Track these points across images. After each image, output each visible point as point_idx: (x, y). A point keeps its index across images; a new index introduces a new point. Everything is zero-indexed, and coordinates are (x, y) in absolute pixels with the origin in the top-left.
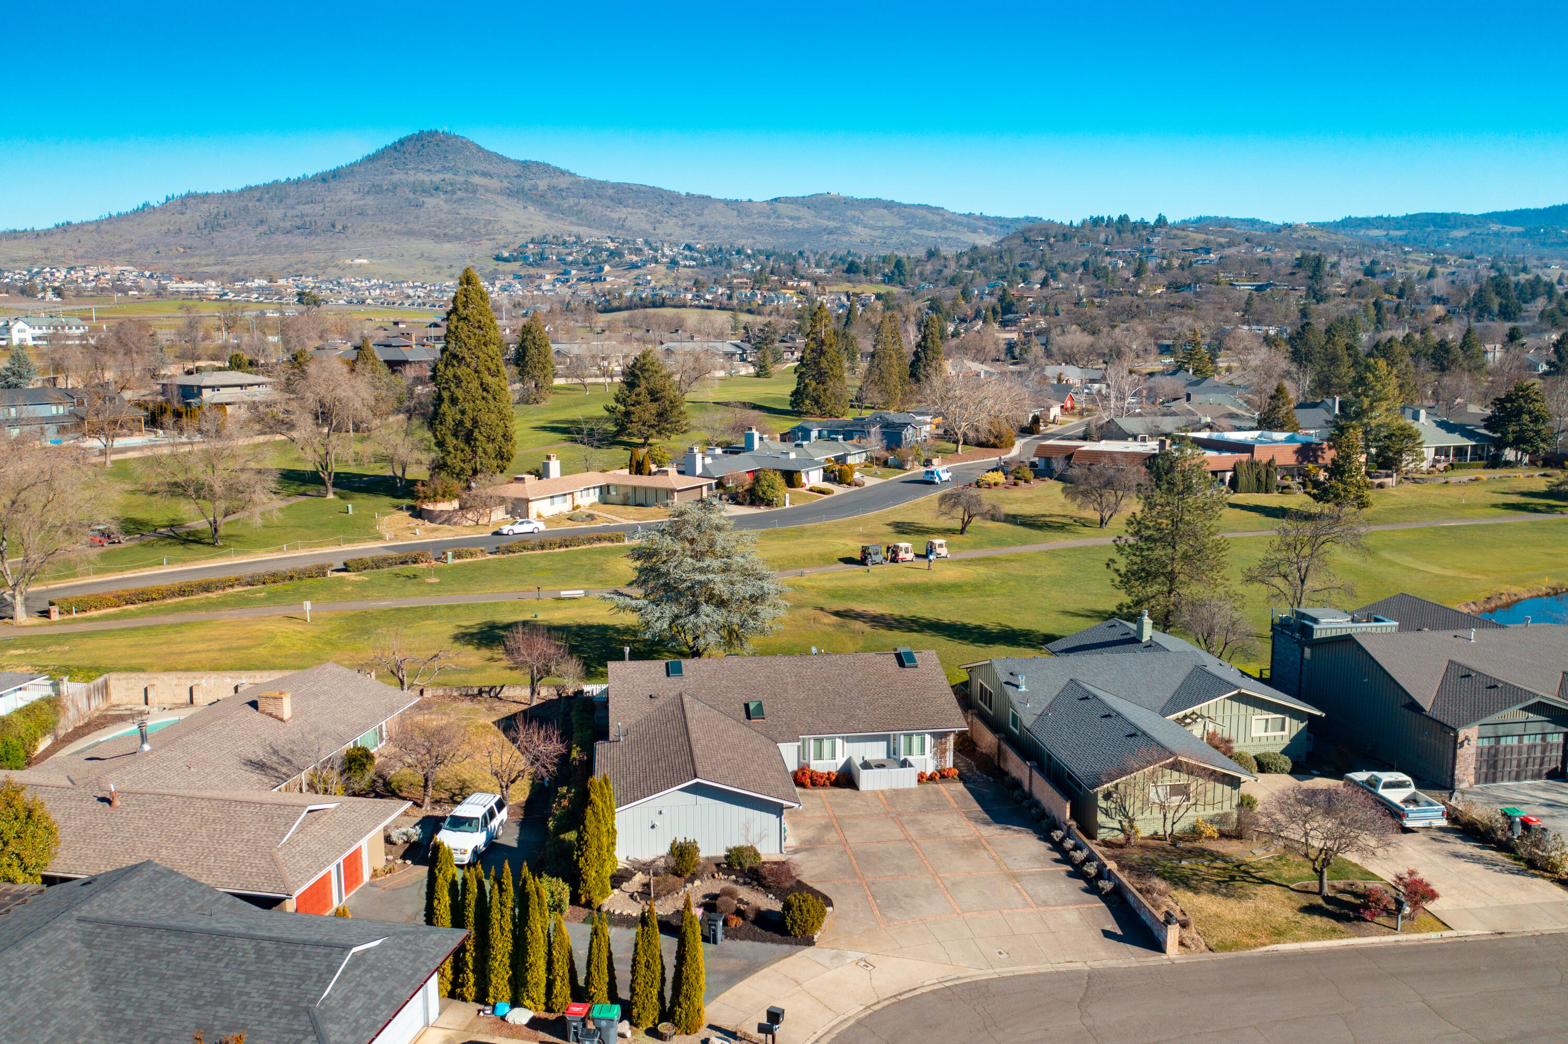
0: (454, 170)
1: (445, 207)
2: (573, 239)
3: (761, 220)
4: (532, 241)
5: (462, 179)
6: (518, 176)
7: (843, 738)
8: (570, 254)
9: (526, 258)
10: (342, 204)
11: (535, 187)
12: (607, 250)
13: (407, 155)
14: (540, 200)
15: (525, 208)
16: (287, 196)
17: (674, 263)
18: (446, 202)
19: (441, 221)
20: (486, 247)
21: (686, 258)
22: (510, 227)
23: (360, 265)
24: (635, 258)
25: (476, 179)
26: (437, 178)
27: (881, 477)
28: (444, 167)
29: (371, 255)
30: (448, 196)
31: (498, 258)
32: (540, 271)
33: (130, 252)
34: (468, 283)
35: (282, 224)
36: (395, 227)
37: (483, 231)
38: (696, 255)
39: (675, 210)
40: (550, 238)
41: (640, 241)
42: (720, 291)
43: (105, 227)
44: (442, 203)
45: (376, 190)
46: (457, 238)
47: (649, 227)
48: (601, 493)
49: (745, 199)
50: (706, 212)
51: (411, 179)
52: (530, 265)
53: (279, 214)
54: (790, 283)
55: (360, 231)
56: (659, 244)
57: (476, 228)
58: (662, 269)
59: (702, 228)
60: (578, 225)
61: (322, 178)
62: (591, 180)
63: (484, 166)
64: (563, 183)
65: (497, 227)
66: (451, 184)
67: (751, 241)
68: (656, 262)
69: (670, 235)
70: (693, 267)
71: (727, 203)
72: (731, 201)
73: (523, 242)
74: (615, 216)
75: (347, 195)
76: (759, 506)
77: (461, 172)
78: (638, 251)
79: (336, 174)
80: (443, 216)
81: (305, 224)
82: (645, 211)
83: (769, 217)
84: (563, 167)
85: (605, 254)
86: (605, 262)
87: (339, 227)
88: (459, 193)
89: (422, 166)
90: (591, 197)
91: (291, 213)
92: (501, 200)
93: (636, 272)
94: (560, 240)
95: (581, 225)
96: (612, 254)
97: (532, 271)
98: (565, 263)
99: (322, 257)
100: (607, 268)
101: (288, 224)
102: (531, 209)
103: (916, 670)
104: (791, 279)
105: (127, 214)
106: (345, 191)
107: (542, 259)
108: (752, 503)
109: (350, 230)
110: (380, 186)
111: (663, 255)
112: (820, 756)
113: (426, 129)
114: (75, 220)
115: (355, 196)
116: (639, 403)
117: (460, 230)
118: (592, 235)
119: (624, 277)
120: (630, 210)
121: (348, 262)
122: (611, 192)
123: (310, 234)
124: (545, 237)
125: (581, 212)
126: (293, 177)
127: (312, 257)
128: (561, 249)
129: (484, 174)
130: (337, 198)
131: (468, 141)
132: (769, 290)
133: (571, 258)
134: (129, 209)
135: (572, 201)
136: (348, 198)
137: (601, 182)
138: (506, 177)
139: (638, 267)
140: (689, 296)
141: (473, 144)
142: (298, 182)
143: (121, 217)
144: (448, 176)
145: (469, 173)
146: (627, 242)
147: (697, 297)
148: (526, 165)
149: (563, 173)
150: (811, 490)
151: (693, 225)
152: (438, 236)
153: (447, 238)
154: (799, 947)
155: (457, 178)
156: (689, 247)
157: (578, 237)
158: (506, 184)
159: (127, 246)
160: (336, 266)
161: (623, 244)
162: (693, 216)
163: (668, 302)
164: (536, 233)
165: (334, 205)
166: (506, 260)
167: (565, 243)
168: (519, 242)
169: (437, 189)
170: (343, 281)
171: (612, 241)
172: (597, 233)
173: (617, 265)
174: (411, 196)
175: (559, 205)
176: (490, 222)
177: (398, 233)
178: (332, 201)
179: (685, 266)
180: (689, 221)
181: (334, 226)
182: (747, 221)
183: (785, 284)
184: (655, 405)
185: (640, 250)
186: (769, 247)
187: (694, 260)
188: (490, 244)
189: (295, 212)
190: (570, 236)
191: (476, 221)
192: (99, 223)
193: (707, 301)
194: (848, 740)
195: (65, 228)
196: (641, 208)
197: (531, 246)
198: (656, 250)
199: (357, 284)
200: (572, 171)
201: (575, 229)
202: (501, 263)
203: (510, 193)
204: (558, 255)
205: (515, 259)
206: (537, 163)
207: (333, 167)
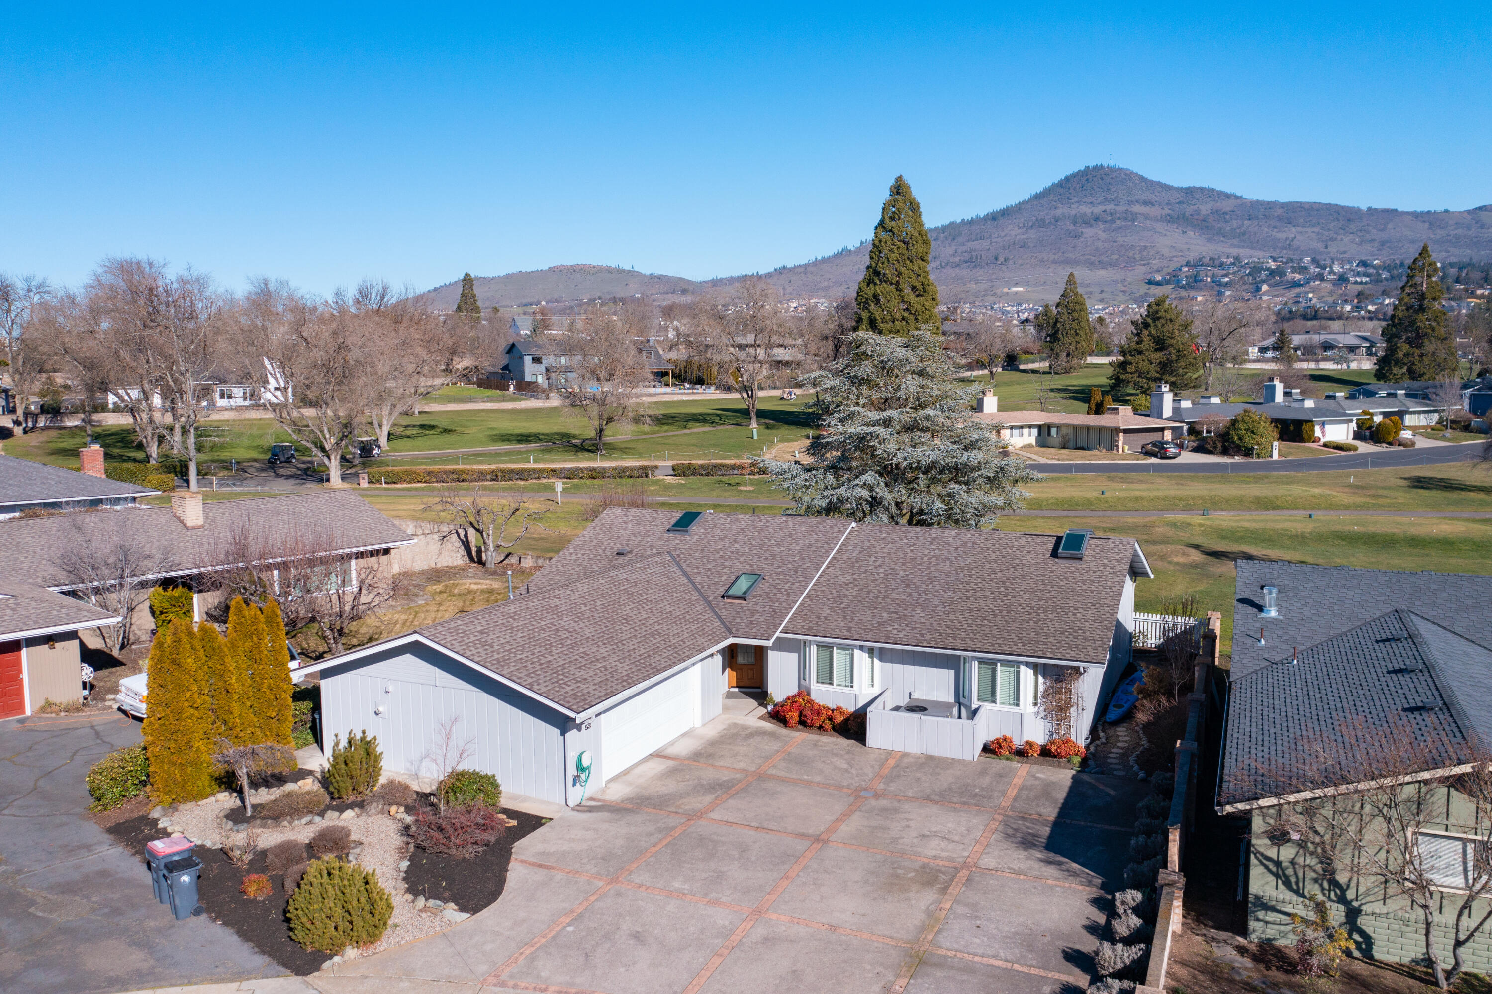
0: (1116, 201)
1: (1103, 235)
2: (1231, 260)
3: (1459, 232)
4: (1188, 264)
5: (1123, 209)
6: (1180, 203)
7: (871, 651)
8: (1226, 275)
9: (1179, 281)
10: (1006, 239)
11: (1198, 212)
12: (1268, 269)
13: (1071, 190)
14: (1201, 224)
15: (1184, 233)
16: (960, 234)
17: (1342, 279)
18: (1104, 231)
19: (1097, 249)
20: (1140, 271)
21: (1358, 274)
22: (1166, 252)
23: (1016, 293)
24: (1297, 276)
25: (1137, 208)
26: (1098, 210)
27: (1449, 440)
28: (1106, 199)
29: (1027, 283)
30: (1107, 225)
31: (1150, 282)
32: (1192, 293)
33: (826, 288)
34: (898, 193)
35: (951, 260)
36: (1052, 257)
37: (1137, 257)
38: (1371, 271)
39: (1353, 227)
40: (1206, 260)
41: (1307, 260)
42: (1387, 302)
43: (810, 269)
44: (1100, 232)
45: (1040, 224)
46: (1111, 265)
47: (1320, 246)
48: (1040, 434)
49: (1440, 209)
50: (1390, 226)
51: (1073, 212)
52: (1183, 287)
53: (950, 250)
54: (1479, 292)
55: (1020, 262)
56: (1328, 262)
57: (1131, 254)
58: (1328, 286)
59: (1383, 243)
60: (1239, 247)
61: (993, 217)
62: (1258, 201)
63: (1146, 196)
64: (1227, 205)
65: (1153, 252)
66: (1111, 214)
67: (1444, 254)
68: (1322, 279)
69: (1345, 252)
70: (1366, 283)
71: (1416, 215)
72: (1422, 213)
73: (1178, 265)
74: (1282, 236)
75: (1012, 231)
76: (1233, 456)
77: (1123, 202)
78: (1303, 269)
79: (1006, 213)
80: (1100, 244)
81: (971, 258)
82: (1316, 230)
83: (1469, 228)
84: (1228, 190)
85: (1264, 273)
86: (1264, 281)
87: (1001, 259)
88: (1118, 222)
89: (1085, 199)
90: (1257, 218)
91: (961, 249)
92: (1159, 226)
93: (1297, 290)
94: (1217, 262)
95: (1243, 247)
96: (1272, 273)
97: (1184, 293)
98: (1220, 284)
99: (983, 286)
100: (1265, 287)
101: (957, 259)
102: (1191, 234)
103: (1076, 564)
104: (1482, 287)
105: (829, 258)
106: (1011, 227)
107: (1196, 281)
108: (1225, 452)
109: (1011, 262)
110: (1043, 220)
111: (1332, 272)
112: (827, 677)
113: (1091, 164)
114: (789, 265)
115: (1020, 231)
116: (1140, 353)
117: (1115, 257)
118: (1250, 256)
119: (1282, 295)
120: (1299, 229)
121: (1006, 290)
122: (1280, 212)
123: (975, 266)
124: (1200, 259)
125: (1244, 234)
126: (967, 217)
127: (974, 287)
128: (1217, 271)
129: (1145, 203)
130: (1003, 234)
131: (1132, 173)
132: (1450, 299)
133: (1227, 279)
134: (831, 253)
135: (1235, 224)
136: (1013, 233)
137: (1269, 203)
138: (1168, 204)
139: (1299, 285)
140: (1348, 308)
141: (1137, 174)
142: (971, 222)
143: (825, 260)
144: (1110, 207)
145: (1131, 203)
146: (1291, 260)
147: (1357, 308)
148: (1190, 191)
149: (1228, 196)
150: (1325, 445)
151: (1373, 240)
152: (1092, 263)
153: (1102, 265)
154: (288, 972)
155: (1118, 209)
156: (1363, 263)
157: (1237, 259)
158: (1167, 211)
159: (826, 283)
160: (994, 294)
161: (1286, 263)
162: (1374, 231)
163: (1320, 314)
164: (1192, 256)
165: (999, 240)
166: (1158, 284)
167: (1221, 265)
168: (1173, 266)
169: (1097, 219)
170: (996, 306)
171: (1275, 260)
172: (1260, 254)
173: (1277, 284)
174: (1072, 227)
175: (1220, 229)
176: (1146, 247)
177: (1054, 262)
178: (999, 236)
179: (1356, 282)
180: (1368, 237)
181: (996, 259)
182: (1441, 233)
183: (1472, 293)
184: (1159, 354)
185: (1306, 268)
186: (1466, 260)
187: (1368, 275)
188: (1143, 269)
189: (964, 248)
190: (1228, 257)
191: (1133, 247)
192: (806, 266)
193: (1369, 312)
194: (884, 655)
195: (782, 271)
196: (1314, 226)
197: (1185, 269)
198: (1324, 268)
199: (1009, 309)
200: (1238, 194)
201: (1234, 251)
202: (1153, 287)
203: (1170, 220)
204: (1213, 276)
205: (1167, 282)
206: (1202, 189)
207: (1002, 206)
